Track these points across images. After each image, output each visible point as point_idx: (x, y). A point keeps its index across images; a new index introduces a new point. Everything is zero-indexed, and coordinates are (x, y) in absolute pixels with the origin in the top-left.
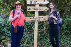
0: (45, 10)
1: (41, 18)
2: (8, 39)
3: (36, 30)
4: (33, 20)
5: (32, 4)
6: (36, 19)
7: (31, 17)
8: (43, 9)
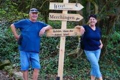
0: (77, 19)
1: (70, 31)
2: (14, 65)
3: (62, 50)
4: (58, 35)
5: (58, 9)
6: (62, 33)
7: (55, 30)
8: (73, 18)
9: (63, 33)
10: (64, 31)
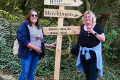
1: (68, 29)
3: (58, 50)
4: (54, 33)
8: (71, 15)
9: (59, 31)
10: (61, 29)
